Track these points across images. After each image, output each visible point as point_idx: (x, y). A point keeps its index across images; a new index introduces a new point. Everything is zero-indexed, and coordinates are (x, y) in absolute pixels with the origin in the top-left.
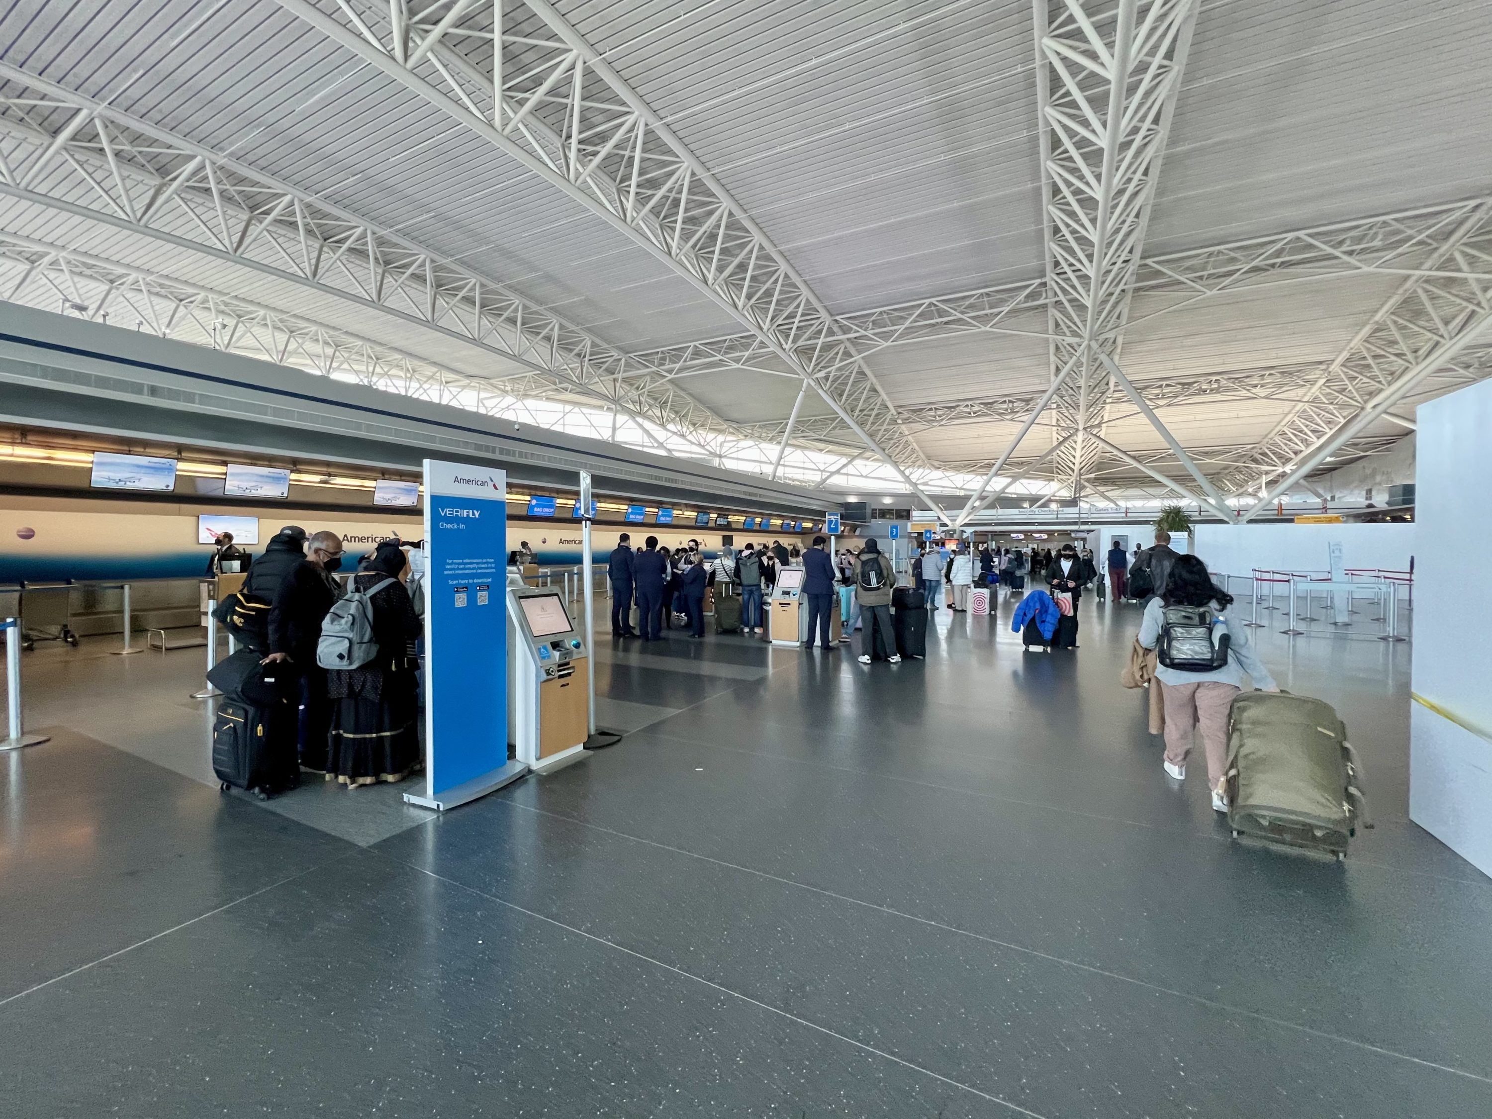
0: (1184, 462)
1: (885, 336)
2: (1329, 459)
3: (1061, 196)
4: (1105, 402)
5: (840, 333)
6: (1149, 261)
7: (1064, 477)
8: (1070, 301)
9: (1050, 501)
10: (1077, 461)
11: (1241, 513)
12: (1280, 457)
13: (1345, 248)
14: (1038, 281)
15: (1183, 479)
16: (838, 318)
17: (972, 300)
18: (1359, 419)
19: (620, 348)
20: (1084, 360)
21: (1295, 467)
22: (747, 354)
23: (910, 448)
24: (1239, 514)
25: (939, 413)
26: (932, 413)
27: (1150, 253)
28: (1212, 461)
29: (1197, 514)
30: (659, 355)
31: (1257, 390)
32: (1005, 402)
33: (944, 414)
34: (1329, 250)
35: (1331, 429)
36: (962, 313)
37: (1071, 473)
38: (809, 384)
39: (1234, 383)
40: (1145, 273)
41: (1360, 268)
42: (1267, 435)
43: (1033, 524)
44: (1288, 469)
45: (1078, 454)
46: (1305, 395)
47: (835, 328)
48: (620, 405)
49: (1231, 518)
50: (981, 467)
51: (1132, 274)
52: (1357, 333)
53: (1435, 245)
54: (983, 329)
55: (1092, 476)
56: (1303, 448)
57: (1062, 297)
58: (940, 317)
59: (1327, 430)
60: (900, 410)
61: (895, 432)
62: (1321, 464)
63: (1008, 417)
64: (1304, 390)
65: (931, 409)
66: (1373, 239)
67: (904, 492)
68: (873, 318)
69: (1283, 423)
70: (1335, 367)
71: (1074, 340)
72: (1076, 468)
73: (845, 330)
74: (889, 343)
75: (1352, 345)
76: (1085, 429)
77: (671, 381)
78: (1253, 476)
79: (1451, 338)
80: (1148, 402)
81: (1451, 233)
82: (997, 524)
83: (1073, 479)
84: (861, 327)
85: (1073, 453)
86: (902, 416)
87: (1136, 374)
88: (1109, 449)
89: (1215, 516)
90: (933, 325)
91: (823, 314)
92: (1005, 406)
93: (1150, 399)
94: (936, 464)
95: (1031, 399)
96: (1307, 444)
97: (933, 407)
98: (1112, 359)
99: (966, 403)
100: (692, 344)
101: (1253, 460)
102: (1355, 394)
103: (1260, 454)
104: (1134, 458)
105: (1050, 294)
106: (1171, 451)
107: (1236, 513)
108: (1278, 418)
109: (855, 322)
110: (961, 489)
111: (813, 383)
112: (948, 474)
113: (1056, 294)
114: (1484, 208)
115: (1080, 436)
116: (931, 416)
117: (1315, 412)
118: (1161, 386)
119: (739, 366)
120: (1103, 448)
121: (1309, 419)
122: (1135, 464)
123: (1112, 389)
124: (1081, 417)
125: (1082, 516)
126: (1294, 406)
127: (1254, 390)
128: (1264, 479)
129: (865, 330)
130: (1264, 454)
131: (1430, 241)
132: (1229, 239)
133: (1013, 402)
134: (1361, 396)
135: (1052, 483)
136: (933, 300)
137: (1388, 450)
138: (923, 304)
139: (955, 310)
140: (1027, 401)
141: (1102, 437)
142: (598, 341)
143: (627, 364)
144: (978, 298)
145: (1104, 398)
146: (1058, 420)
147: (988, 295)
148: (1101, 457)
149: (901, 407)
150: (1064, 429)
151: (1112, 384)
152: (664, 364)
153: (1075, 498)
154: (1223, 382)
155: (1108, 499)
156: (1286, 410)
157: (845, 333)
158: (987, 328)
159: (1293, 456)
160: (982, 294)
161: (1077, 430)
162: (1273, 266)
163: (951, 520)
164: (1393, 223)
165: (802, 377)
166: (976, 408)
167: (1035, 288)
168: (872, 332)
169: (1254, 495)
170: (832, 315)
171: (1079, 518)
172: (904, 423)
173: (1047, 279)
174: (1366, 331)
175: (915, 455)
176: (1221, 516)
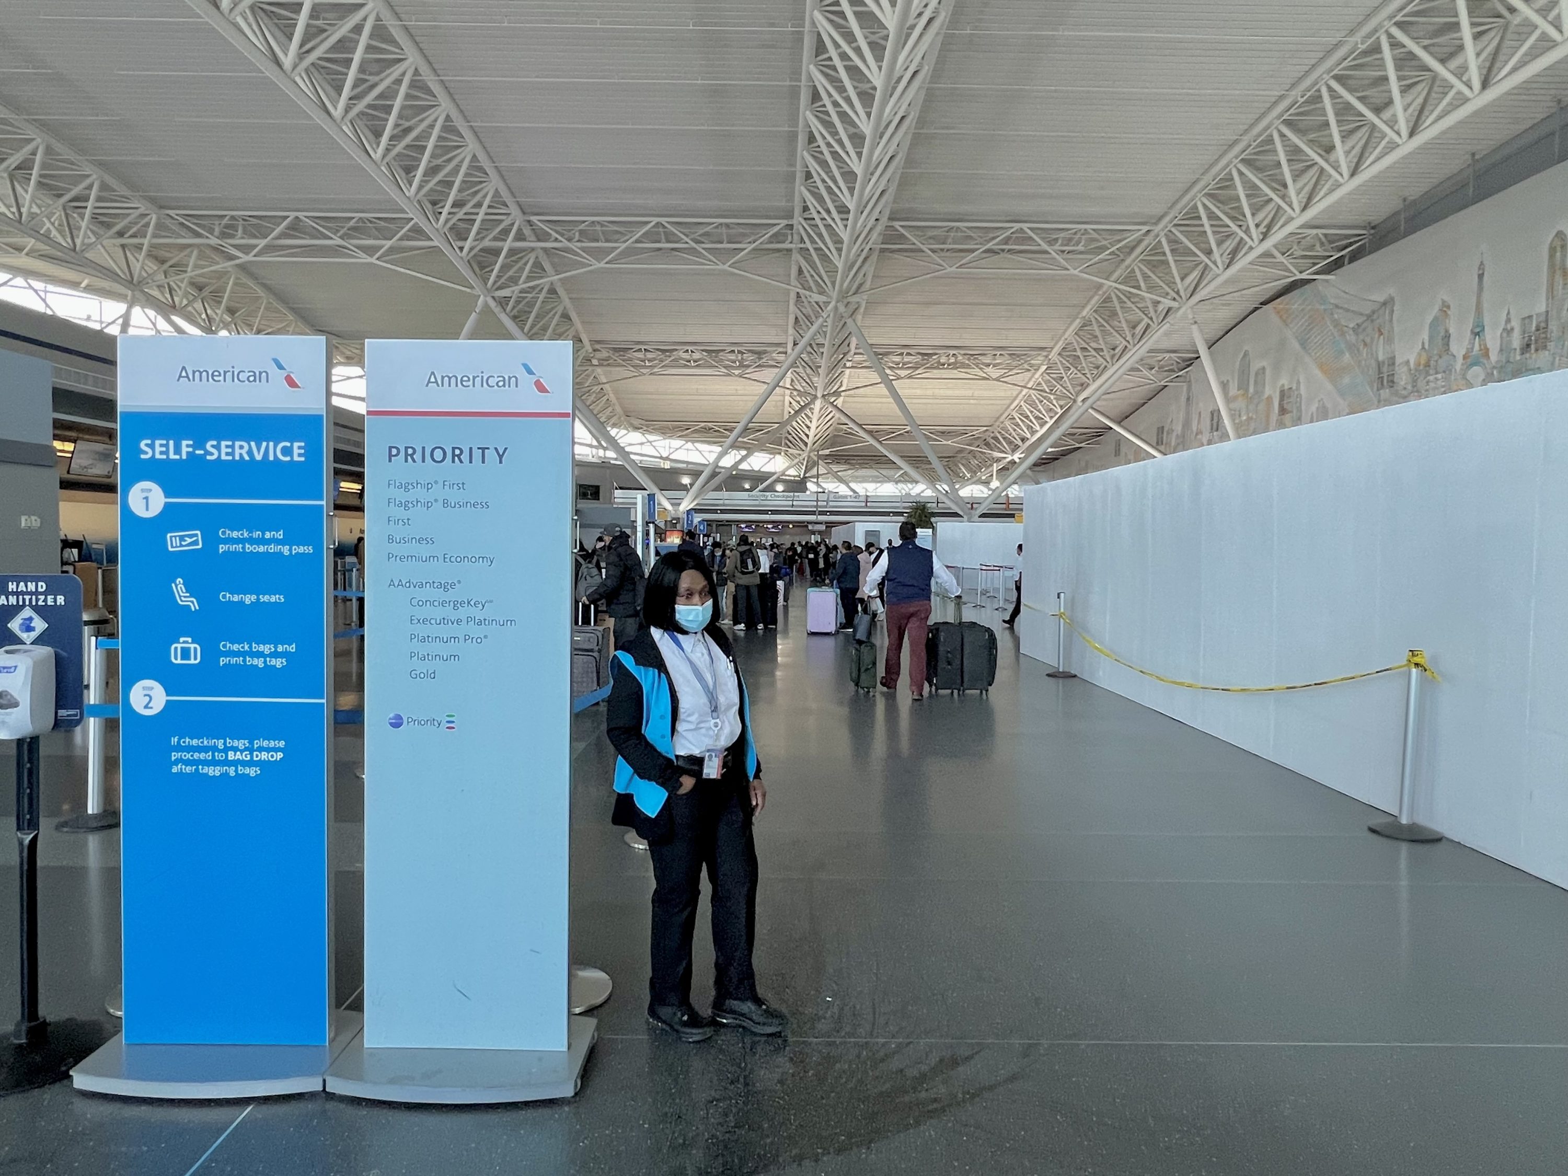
0: (920, 442)
1: (598, 254)
2: (1050, 450)
3: (816, 144)
4: (845, 366)
5: (533, 238)
6: (897, 224)
7: (795, 452)
8: (816, 249)
9: (778, 480)
10: (811, 434)
11: (975, 506)
12: (1010, 443)
13: (1057, 247)
14: (784, 222)
15: (918, 461)
16: (534, 219)
17: (708, 229)
18: (1072, 411)
19: (152, 200)
20: (830, 321)
21: (1022, 456)
22: (388, 244)
23: (605, 398)
24: (972, 508)
25: (649, 355)
26: (640, 355)
27: (898, 216)
28: (949, 442)
29: (935, 505)
30: (225, 221)
31: (990, 370)
32: (733, 351)
33: (654, 359)
34: (1045, 246)
35: (1051, 418)
36: (698, 242)
37: (804, 448)
38: (486, 305)
39: (969, 359)
40: (891, 237)
41: (1068, 269)
42: (998, 418)
43: (765, 512)
44: (1016, 457)
45: (813, 426)
46: (1030, 379)
47: (527, 231)
48: (142, 291)
49: (965, 513)
50: (696, 431)
51: (880, 234)
52: (1070, 324)
53: (1122, 257)
54: (721, 267)
55: (827, 452)
56: (1029, 436)
57: (808, 245)
58: (668, 241)
59: (1048, 419)
60: (598, 346)
61: (588, 376)
62: (1045, 453)
63: (737, 372)
64: (1028, 374)
65: (640, 350)
66: (1077, 244)
67: (590, 459)
68: (582, 227)
69: (1012, 407)
70: (1053, 355)
71: (822, 299)
72: (810, 442)
73: (541, 236)
74: (602, 265)
75: (1066, 336)
76: (823, 396)
77: (243, 267)
78: (987, 462)
79: (1135, 345)
80: (888, 371)
81: (1133, 249)
82: (723, 511)
83: (805, 455)
84: (562, 235)
85: (808, 423)
86: (598, 355)
87: (879, 337)
88: (845, 420)
89: (950, 508)
90: (660, 249)
91: (514, 210)
92: (732, 357)
93: (890, 368)
94: (636, 422)
95: (765, 352)
96: (1033, 432)
97: (643, 347)
98: (854, 320)
99: (686, 348)
100: (292, 215)
101: (985, 445)
102: (1069, 385)
103: (993, 438)
104: (870, 432)
105: (796, 237)
106: (908, 428)
107: (969, 506)
108: (1008, 402)
109: (558, 228)
110: (667, 459)
111: (492, 304)
112: (651, 437)
113: (802, 241)
114: (1152, 234)
115: (818, 404)
116: (639, 359)
117: (1038, 399)
118: (902, 354)
119: (373, 260)
120: (839, 419)
121: (1032, 404)
122: (872, 441)
123: (853, 351)
124: (819, 381)
125: (819, 503)
126: (1022, 391)
127: (987, 370)
128: (995, 467)
129: (569, 240)
130: (996, 438)
131: (1118, 253)
132: (967, 217)
133: (743, 353)
134: (1073, 386)
135: (778, 456)
136: (663, 220)
137: (1098, 443)
138: (647, 223)
139: (687, 236)
140: (760, 354)
141: (839, 406)
142: (112, 182)
143: (159, 226)
144: (717, 227)
145: (844, 361)
146: (792, 381)
147: (727, 226)
148: (836, 430)
149: (599, 342)
150: (800, 394)
151: (853, 346)
152: (232, 236)
153: (805, 477)
154: (960, 358)
155: (841, 480)
156: (1015, 393)
157: (539, 240)
158: (726, 267)
159: (1020, 443)
160: (721, 224)
161: (815, 397)
162: (1003, 250)
163: (672, 504)
164: (1092, 232)
165: (477, 291)
166: (696, 356)
167: (781, 229)
168: (579, 244)
169: (986, 483)
170: (524, 213)
171: (817, 506)
172: (600, 365)
173: (794, 222)
174: (1077, 323)
175: (610, 409)
176: (956, 509)
